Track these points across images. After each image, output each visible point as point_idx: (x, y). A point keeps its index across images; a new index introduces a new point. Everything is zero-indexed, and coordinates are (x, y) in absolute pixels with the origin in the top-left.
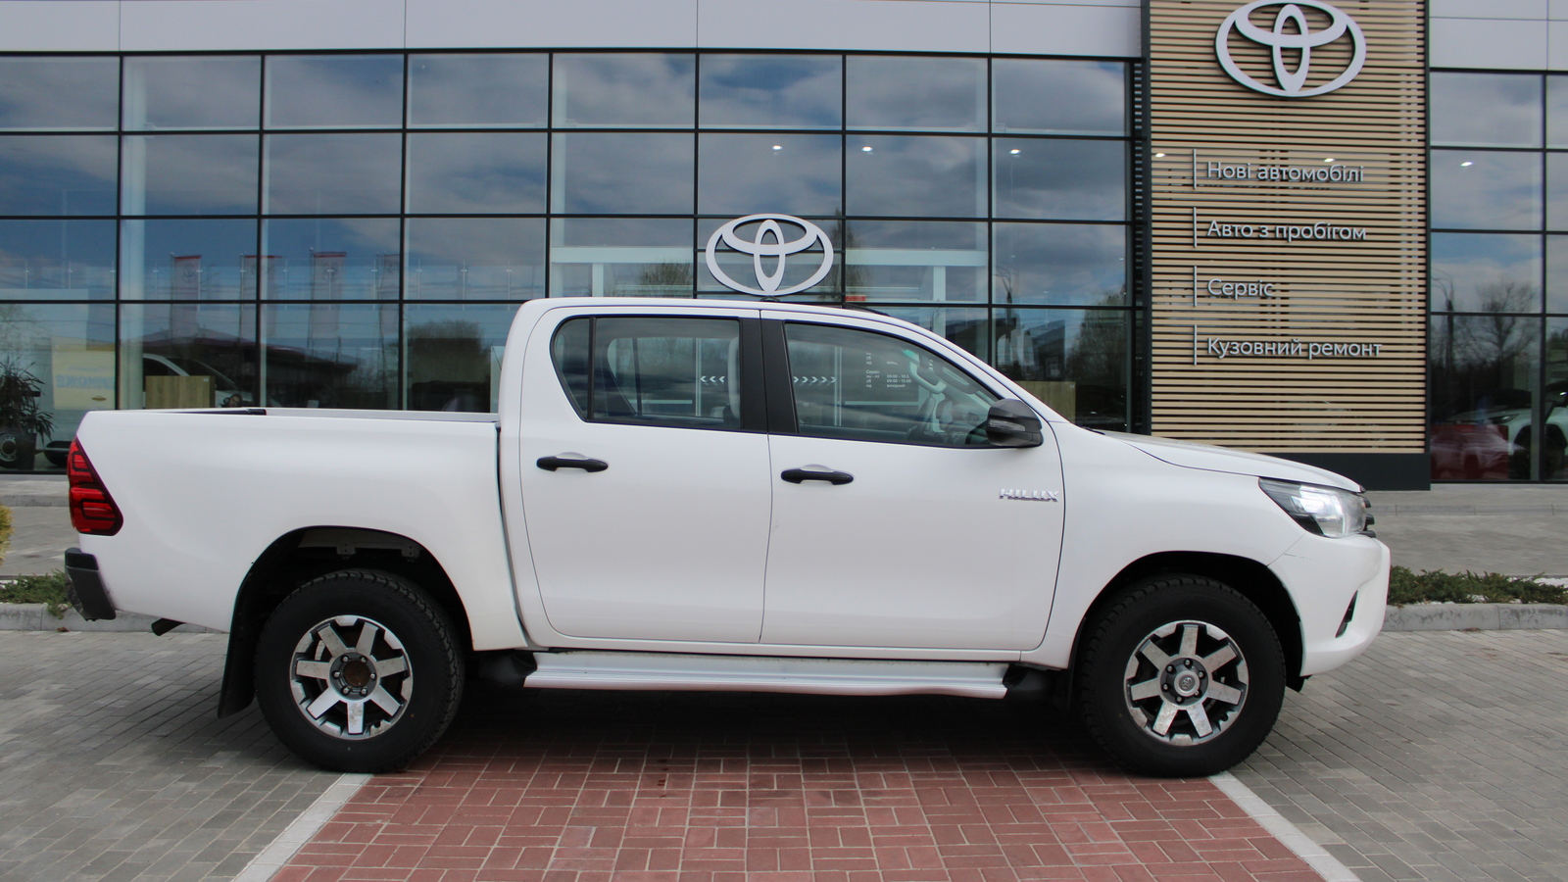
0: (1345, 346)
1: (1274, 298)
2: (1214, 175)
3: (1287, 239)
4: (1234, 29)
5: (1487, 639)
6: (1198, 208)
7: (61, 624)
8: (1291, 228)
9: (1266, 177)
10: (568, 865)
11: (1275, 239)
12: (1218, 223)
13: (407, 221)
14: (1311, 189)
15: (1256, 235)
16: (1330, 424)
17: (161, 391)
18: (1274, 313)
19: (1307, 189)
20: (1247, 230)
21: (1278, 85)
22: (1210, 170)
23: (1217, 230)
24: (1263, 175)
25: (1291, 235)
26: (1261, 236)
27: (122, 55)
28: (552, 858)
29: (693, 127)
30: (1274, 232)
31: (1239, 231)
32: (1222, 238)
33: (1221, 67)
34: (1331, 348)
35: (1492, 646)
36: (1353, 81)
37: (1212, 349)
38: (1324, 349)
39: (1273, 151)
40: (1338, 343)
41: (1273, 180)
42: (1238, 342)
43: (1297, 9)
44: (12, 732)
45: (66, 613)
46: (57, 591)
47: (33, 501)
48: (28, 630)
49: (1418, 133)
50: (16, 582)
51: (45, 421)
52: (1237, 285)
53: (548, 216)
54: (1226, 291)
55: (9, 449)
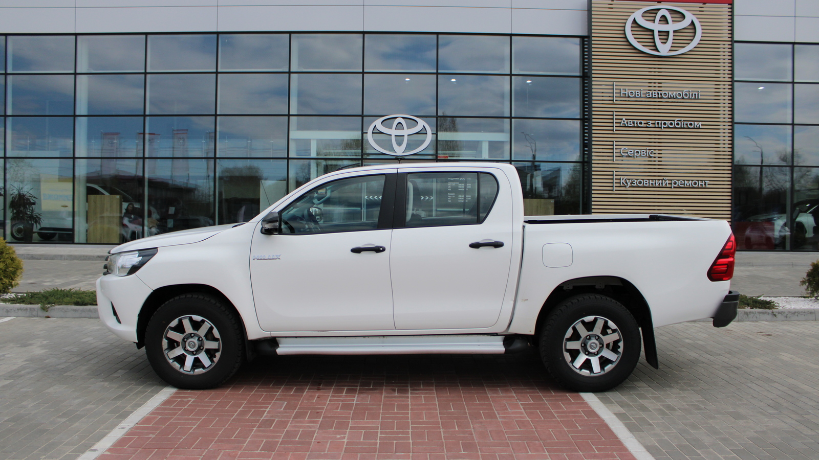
0: (690, 182)
1: (655, 157)
2: (624, 95)
3: (661, 128)
4: (634, 21)
5: (732, 326)
6: (615, 112)
7: (47, 314)
8: (663, 122)
9: (651, 96)
10: (272, 417)
11: (655, 127)
12: (626, 119)
13: (218, 118)
14: (674, 102)
15: (645, 125)
17: (95, 202)
18: (654, 165)
19: (672, 102)
20: (641, 123)
21: (657, 50)
22: (622, 93)
23: (625, 123)
24: (649, 95)
25: (663, 126)
26: (648, 126)
27: (76, 35)
28: (265, 414)
29: (361, 71)
30: (654, 124)
31: (637, 123)
32: (628, 127)
33: (628, 41)
34: (683, 183)
36: (695, 47)
37: (623, 183)
38: (679, 183)
39: (655, 83)
40: (687, 180)
41: (655, 98)
42: (636, 179)
43: (666, 11)
44: (26, 361)
45: (49, 309)
46: (45, 299)
47: (32, 257)
48: (31, 317)
49: (728, 74)
50: (25, 295)
51: (38, 217)
52: (635, 151)
53: (289, 115)
54: (630, 154)
55: (19, 231)
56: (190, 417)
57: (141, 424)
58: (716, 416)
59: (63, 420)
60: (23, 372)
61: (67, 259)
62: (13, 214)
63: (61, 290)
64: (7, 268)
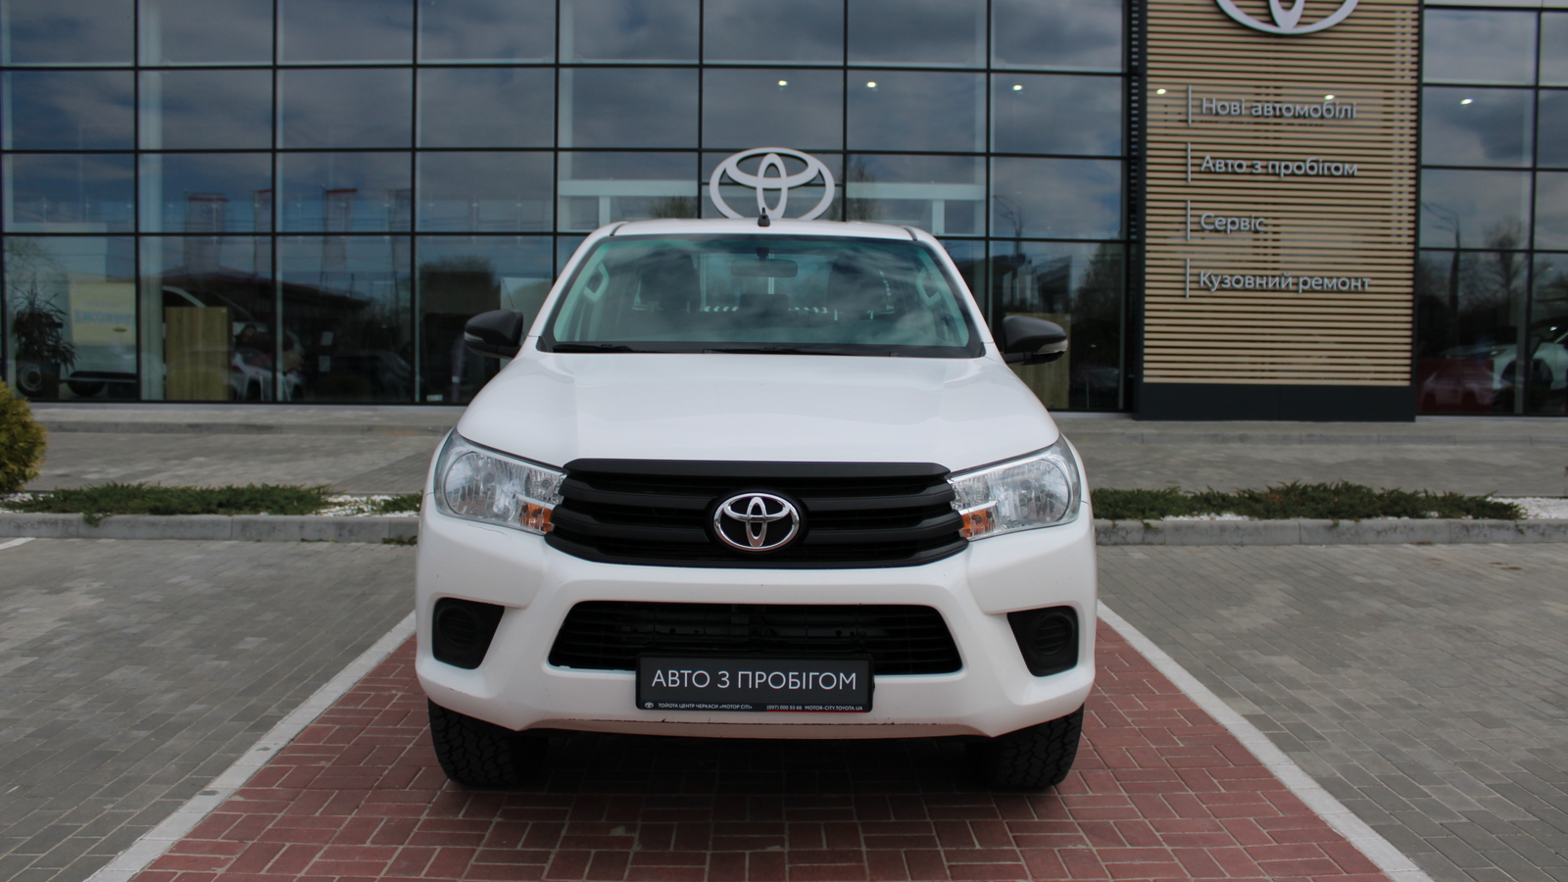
0: (1334, 280)
1: (1266, 233)
2: (1208, 111)
3: (1279, 175)
5: (1438, 551)
6: (1191, 143)
7: (97, 531)
8: (1283, 164)
9: (1260, 113)
11: (1267, 174)
12: (1212, 158)
13: (419, 155)
14: (1305, 125)
15: (1249, 170)
16: (1320, 357)
17: (179, 321)
18: (1265, 247)
19: (1301, 125)
20: (1240, 166)
21: (1273, 22)
22: (1204, 106)
23: (1210, 165)
24: (1257, 111)
25: (1283, 171)
26: (1254, 171)
29: (697, 62)
30: (1266, 167)
31: (1232, 166)
32: (1215, 173)
33: (1216, 4)
34: (1320, 282)
35: (1439, 557)
37: (1204, 283)
38: (1313, 283)
39: (1267, 87)
40: (1328, 278)
41: (1267, 117)
42: (1229, 275)
44: (62, 620)
45: (101, 522)
46: (91, 503)
47: (60, 427)
48: (66, 538)
49: (1411, 70)
50: (52, 496)
51: (68, 351)
52: (1229, 220)
53: (556, 150)
54: (1220, 225)
55: (32, 378)
56: (398, 726)
57: (299, 741)
58: (1444, 719)
59: (143, 734)
60: (56, 642)
61: (128, 431)
62: (20, 344)
63: (122, 486)
64: (16, 442)
